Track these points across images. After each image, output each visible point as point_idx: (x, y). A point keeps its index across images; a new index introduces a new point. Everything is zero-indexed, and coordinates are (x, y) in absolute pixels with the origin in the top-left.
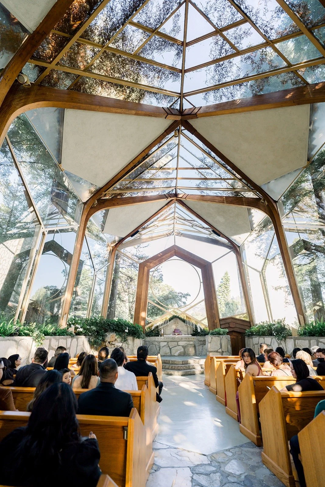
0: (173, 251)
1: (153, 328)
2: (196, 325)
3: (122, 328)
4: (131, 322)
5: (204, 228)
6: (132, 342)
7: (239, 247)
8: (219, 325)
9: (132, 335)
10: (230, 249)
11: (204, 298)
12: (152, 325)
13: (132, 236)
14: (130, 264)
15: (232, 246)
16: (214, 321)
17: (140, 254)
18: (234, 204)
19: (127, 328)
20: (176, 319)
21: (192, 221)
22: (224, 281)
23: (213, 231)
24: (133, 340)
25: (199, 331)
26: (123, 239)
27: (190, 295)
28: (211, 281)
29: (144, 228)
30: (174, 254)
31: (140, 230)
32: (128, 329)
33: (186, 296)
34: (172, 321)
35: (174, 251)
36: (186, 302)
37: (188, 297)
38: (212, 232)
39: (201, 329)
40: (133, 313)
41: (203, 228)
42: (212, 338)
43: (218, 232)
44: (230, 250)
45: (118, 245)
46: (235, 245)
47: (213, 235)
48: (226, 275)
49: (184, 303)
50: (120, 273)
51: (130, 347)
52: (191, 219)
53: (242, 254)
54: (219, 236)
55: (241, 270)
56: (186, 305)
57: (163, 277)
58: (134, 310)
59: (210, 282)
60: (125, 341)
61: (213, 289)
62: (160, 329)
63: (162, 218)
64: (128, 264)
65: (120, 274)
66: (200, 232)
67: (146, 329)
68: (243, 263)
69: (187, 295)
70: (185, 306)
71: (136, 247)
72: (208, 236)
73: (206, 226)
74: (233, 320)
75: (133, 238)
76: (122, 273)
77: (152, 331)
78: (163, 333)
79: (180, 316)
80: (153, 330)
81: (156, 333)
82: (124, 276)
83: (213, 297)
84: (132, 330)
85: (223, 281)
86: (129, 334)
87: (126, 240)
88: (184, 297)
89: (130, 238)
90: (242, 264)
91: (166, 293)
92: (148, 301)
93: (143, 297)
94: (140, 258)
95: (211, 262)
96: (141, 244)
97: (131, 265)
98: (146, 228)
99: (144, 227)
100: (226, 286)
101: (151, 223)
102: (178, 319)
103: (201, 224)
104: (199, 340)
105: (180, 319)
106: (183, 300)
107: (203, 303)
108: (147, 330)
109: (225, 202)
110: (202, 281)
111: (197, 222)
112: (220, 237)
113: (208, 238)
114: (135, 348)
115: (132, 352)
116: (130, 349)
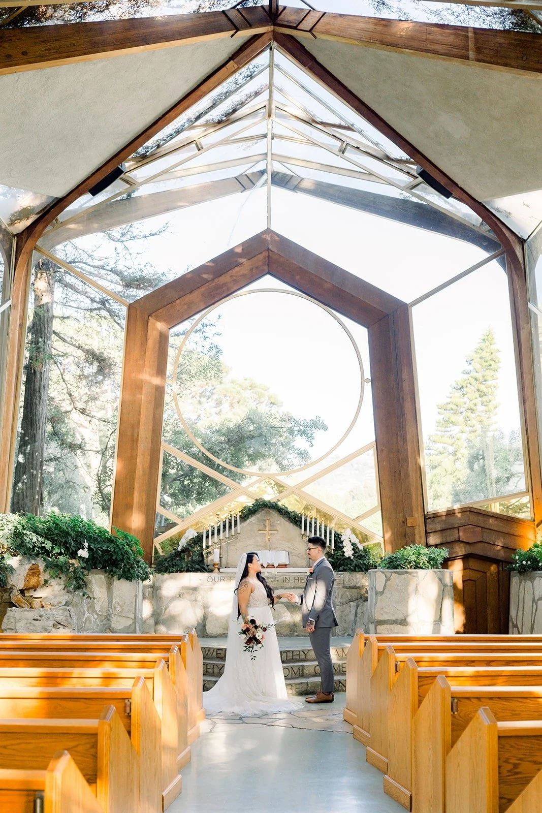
0: (261, 257)
1: (183, 543)
2: (338, 537)
3: (66, 542)
4: (103, 522)
5: (388, 158)
6: (104, 590)
7: (522, 241)
8: (423, 533)
9: (104, 567)
10: (486, 248)
11: (372, 438)
12: (180, 535)
13: (95, 191)
14: (95, 305)
15: (492, 235)
16: (404, 522)
17: (132, 265)
18: (505, 65)
19: (86, 545)
20: (269, 513)
21: (340, 127)
22: (478, 366)
23: (423, 174)
24: (109, 585)
25: (346, 555)
26: (59, 204)
27: (325, 428)
28: (405, 376)
29: (144, 159)
30: (266, 268)
31: (127, 165)
32: (89, 549)
33: (308, 429)
34: (253, 519)
35: (265, 254)
36: (309, 450)
37: (318, 434)
38: (420, 179)
39: (355, 549)
40: (110, 489)
41: (386, 159)
42: (388, 579)
43: (443, 181)
44: (484, 254)
45: (39, 227)
46: (507, 234)
47: (424, 190)
48: (483, 345)
49: (303, 455)
50: (54, 337)
51: (97, 608)
52: (337, 121)
53: (532, 269)
54: (447, 194)
55: (523, 334)
56: (309, 461)
57: (221, 357)
58: (112, 482)
59: (399, 380)
60: (78, 587)
61: (407, 406)
62: (208, 547)
63: (216, 114)
64: (87, 303)
65: (57, 345)
66: (370, 175)
67: (158, 547)
68: (530, 306)
69: (317, 425)
70: (307, 466)
71: (116, 232)
72: (406, 195)
73: (397, 152)
74: (474, 519)
75: (101, 197)
76: (64, 340)
77: (178, 554)
78: (217, 560)
79: (280, 504)
80: (185, 550)
81: (193, 562)
82: (70, 350)
83: (409, 437)
84: (103, 551)
85: (470, 367)
86: (92, 563)
87: (70, 208)
88: (302, 433)
89: (86, 201)
90: (528, 312)
91: (233, 417)
92: (166, 447)
93: (144, 433)
94: (130, 283)
95: (407, 300)
96: (136, 224)
97: (99, 309)
98: (152, 155)
99: (141, 150)
100: (482, 387)
101: (172, 136)
102: (275, 515)
103: (377, 144)
104: (347, 584)
105: (283, 512)
106: (300, 443)
107: (370, 459)
108: (160, 551)
109: (472, 54)
110: (368, 375)
111: (360, 132)
112: (451, 200)
113: (405, 202)
114: (115, 610)
115: (105, 622)
116: (100, 613)
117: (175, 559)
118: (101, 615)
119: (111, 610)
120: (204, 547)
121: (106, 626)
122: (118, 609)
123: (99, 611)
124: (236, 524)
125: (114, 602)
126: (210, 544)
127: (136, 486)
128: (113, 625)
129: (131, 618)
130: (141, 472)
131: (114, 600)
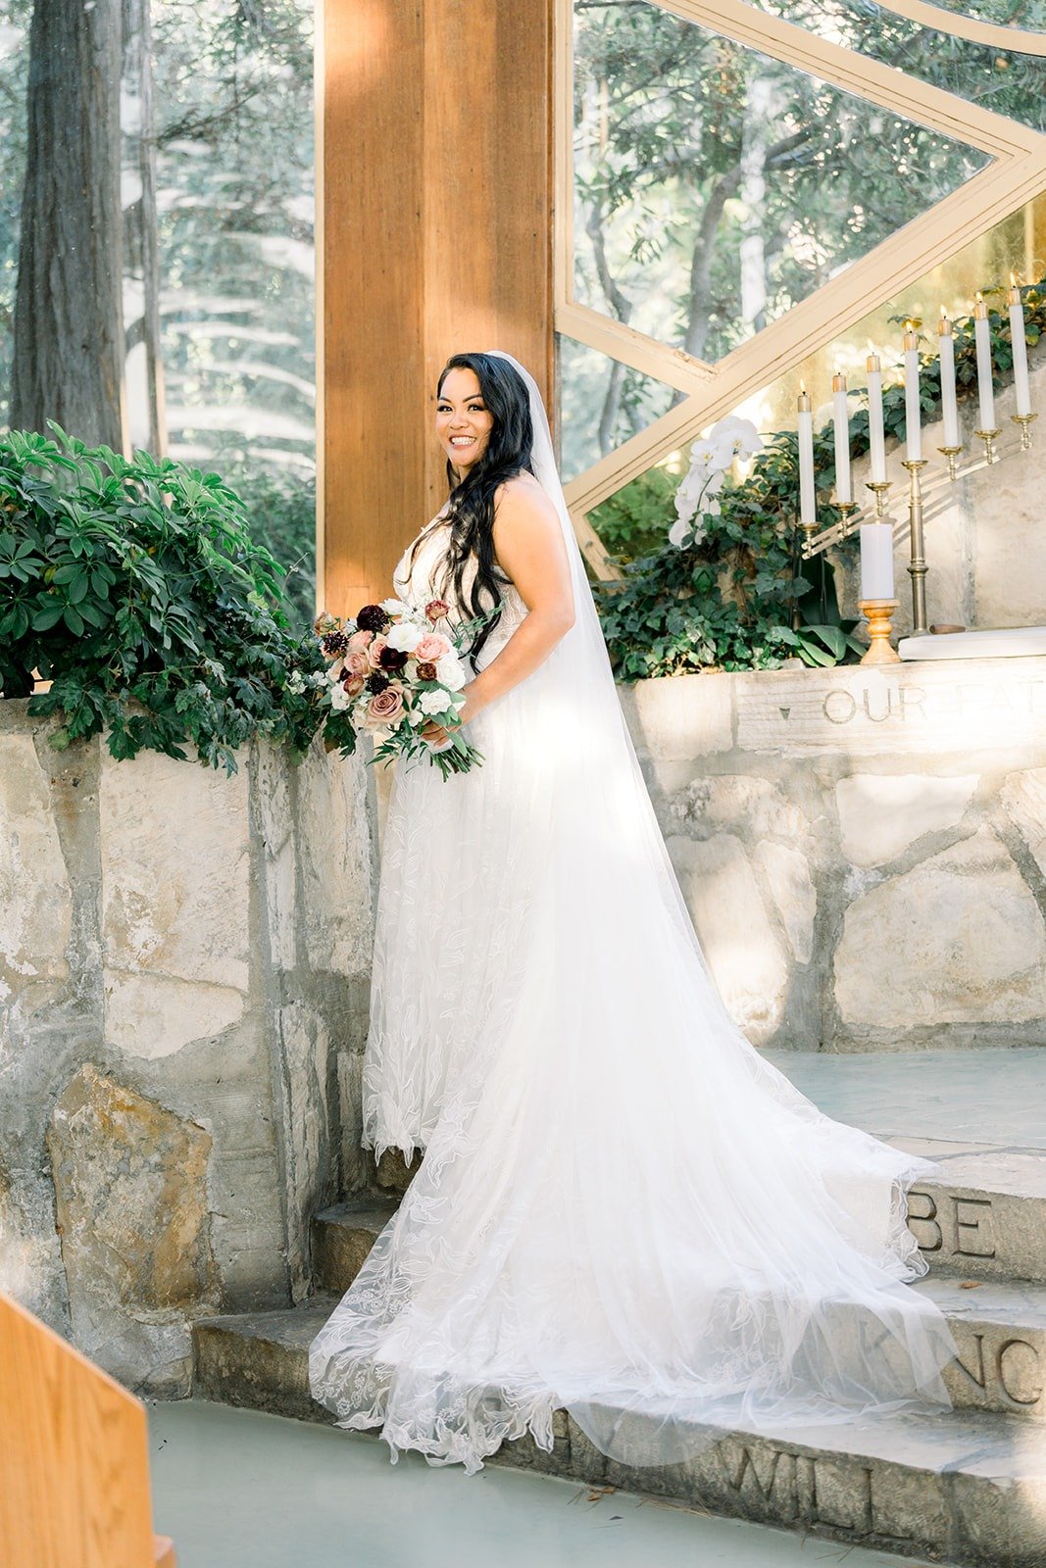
77: (679, 564)
80: (709, 543)
114: (122, 943)
115: (59, 1021)
116: (28, 970)
117: (667, 597)
118: (32, 981)
119: (94, 946)
120: (808, 517)
121: (71, 1043)
122: (143, 934)
123: (21, 958)
124: (1003, 369)
125: (107, 898)
126: (841, 496)
127: (433, 196)
128: (114, 1037)
129: (238, 990)
130: (454, 117)
131: (109, 880)
